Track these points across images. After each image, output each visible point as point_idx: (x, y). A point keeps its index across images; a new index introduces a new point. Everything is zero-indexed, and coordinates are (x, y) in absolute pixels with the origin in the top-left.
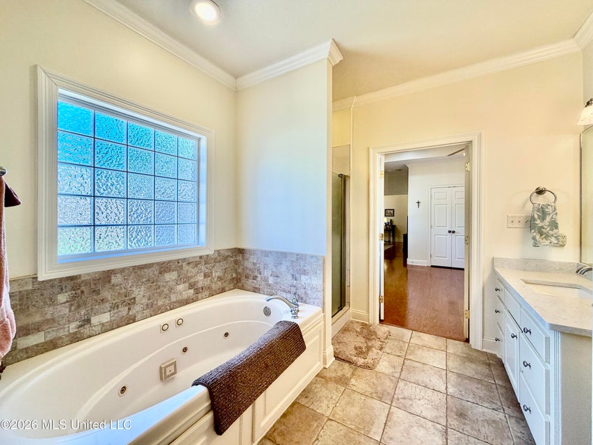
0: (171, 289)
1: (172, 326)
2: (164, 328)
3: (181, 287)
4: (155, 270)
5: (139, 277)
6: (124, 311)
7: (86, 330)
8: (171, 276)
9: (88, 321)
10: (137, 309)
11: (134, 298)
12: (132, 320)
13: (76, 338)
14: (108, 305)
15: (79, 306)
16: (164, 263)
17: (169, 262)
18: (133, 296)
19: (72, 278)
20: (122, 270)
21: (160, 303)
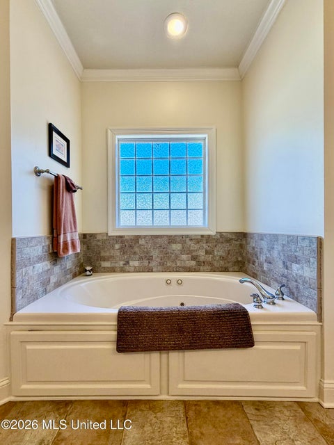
0: (177, 257)
1: (174, 283)
2: (168, 282)
3: (184, 257)
4: (165, 241)
5: (155, 244)
6: (146, 263)
7: (127, 268)
8: (176, 247)
9: (128, 263)
10: (153, 264)
11: (152, 256)
12: (150, 270)
13: (123, 270)
14: (137, 256)
15: (124, 253)
16: (171, 236)
17: (175, 236)
18: (151, 255)
19: (121, 237)
20: (145, 237)
21: (169, 264)
